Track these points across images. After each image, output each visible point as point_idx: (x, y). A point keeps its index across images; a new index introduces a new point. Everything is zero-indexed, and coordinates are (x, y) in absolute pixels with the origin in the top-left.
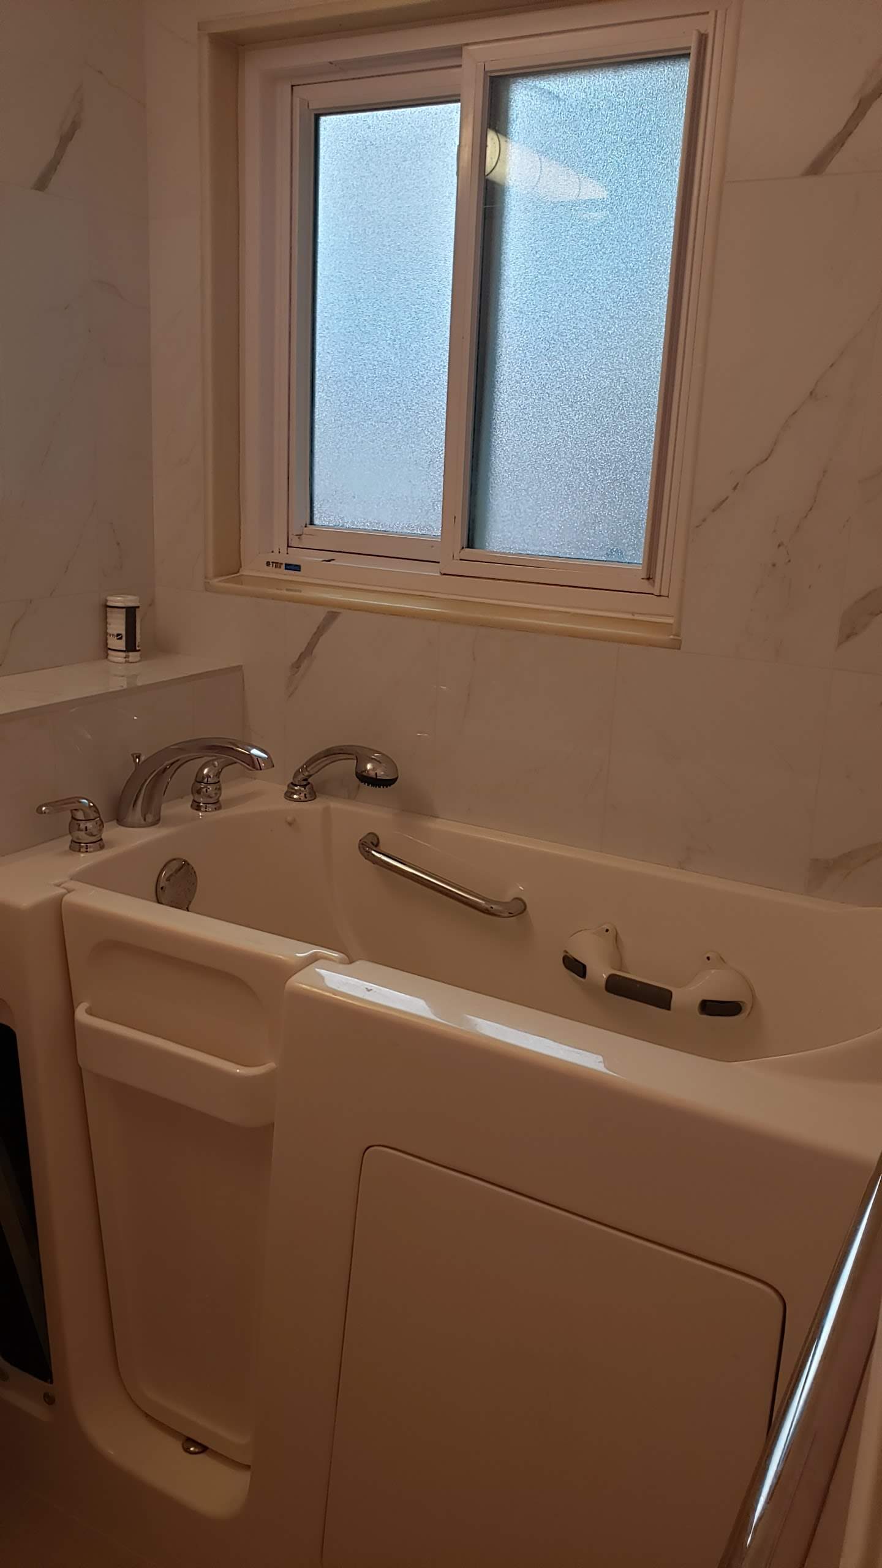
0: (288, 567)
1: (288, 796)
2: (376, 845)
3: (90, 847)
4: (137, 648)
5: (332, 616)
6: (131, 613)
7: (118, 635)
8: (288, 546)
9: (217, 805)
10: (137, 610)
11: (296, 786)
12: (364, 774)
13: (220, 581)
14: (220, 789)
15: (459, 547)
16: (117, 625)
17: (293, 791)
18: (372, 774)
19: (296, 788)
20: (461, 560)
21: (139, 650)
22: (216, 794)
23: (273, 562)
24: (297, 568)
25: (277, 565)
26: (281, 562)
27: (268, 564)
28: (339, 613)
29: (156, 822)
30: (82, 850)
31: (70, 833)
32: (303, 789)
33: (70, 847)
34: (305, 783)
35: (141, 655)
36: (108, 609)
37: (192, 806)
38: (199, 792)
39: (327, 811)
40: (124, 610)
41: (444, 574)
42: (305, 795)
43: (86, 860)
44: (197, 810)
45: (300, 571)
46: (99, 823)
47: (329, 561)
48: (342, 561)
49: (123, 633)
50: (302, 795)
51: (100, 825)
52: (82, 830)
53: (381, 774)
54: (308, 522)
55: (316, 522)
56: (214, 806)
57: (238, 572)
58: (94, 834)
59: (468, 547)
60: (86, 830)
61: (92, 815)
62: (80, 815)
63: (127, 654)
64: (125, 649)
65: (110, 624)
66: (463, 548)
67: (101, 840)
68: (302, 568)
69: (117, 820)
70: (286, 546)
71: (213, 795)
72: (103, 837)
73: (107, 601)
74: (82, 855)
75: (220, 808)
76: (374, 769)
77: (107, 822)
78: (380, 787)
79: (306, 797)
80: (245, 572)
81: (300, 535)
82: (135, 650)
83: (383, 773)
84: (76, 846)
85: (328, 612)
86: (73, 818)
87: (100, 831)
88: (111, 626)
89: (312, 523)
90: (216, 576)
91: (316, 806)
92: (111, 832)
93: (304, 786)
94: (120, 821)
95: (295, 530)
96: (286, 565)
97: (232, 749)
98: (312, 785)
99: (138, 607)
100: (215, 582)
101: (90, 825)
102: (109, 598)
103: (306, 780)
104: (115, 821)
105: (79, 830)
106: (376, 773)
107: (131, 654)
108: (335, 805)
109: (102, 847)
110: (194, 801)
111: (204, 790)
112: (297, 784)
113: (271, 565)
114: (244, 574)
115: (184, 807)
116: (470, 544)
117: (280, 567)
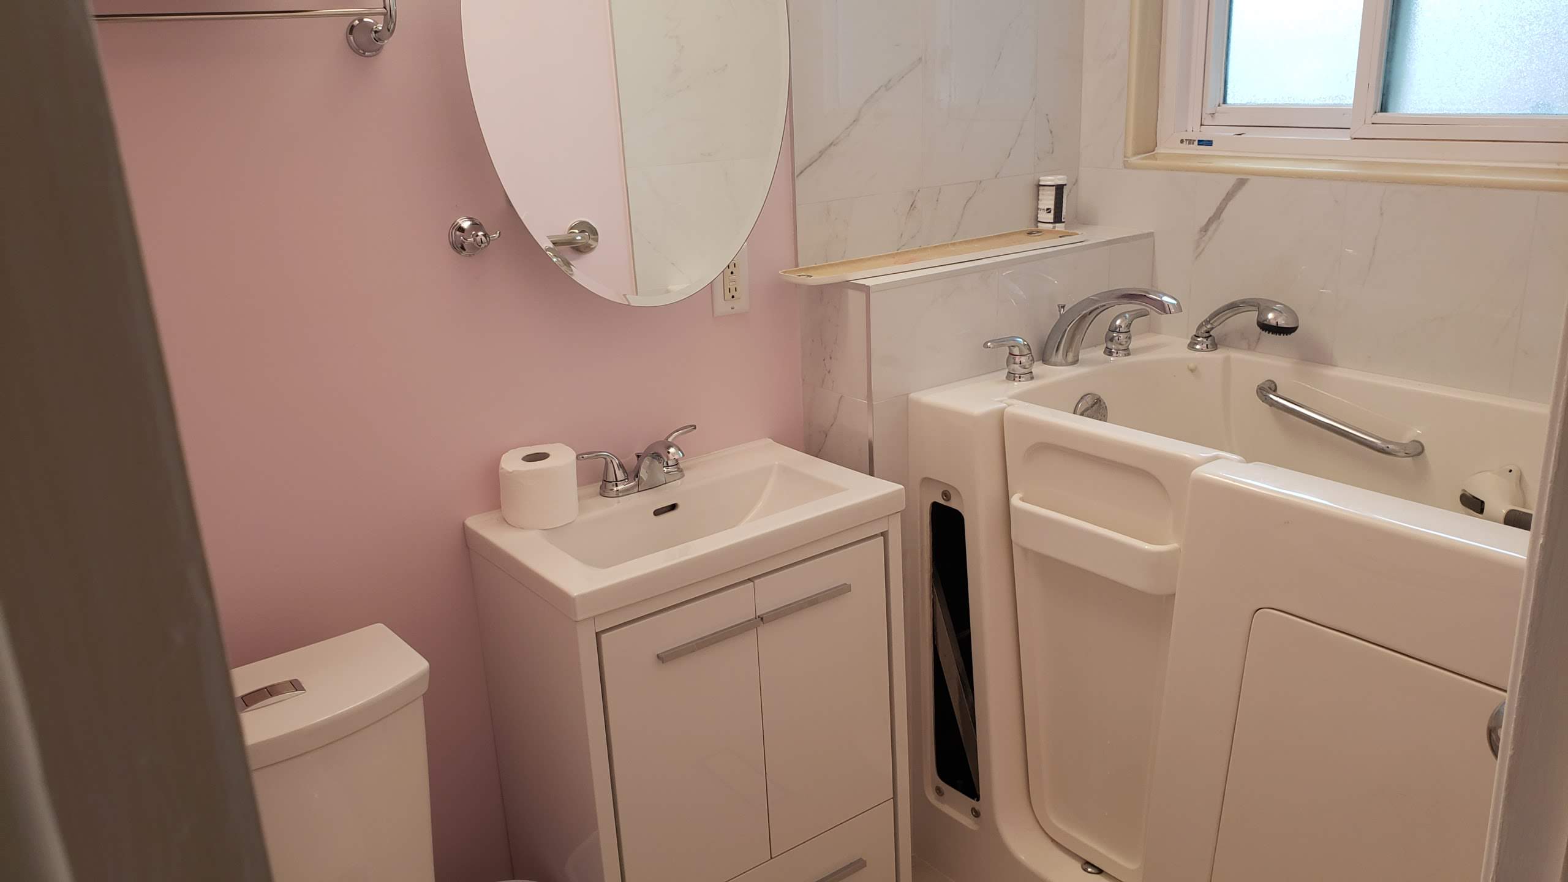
0: (1201, 143)
1: (1192, 346)
2: (1275, 390)
3: (1023, 377)
4: (1063, 220)
5: (1241, 183)
6: (1059, 189)
7: (1048, 209)
8: (1201, 125)
9: (1127, 352)
10: (1065, 187)
11: (1199, 337)
12: (1265, 322)
13: (1137, 159)
14: (1130, 338)
15: (1372, 112)
16: (1048, 200)
17: (1196, 342)
18: (1274, 323)
19: (1199, 339)
20: (1373, 124)
21: (1064, 222)
22: (1126, 342)
23: (1186, 140)
24: (1209, 143)
25: (1191, 142)
26: (1194, 139)
27: (1182, 141)
28: (1247, 179)
29: (1075, 362)
30: (1016, 379)
31: (1008, 366)
32: (1205, 340)
33: (1007, 377)
34: (1208, 335)
35: (1065, 227)
36: (1041, 188)
37: (1104, 352)
38: (1112, 340)
39: (1227, 360)
40: (1054, 188)
41: (1355, 139)
42: (1207, 345)
43: (1019, 387)
44: (1109, 355)
45: (1212, 145)
46: (1031, 358)
47: (1240, 135)
48: (1251, 134)
49: (1052, 207)
50: (1205, 345)
51: (1031, 361)
52: (1017, 364)
53: (1282, 322)
54: (1222, 101)
55: (1229, 100)
56: (1125, 352)
57: (1154, 151)
58: (1027, 367)
59: (1381, 111)
60: (1020, 363)
61: (1026, 351)
62: (1016, 351)
63: (1054, 225)
64: (1052, 221)
65: (1041, 200)
66: (1376, 112)
67: (1031, 372)
68: (1214, 143)
69: (1043, 361)
70: (1200, 124)
71: (1124, 343)
72: (1033, 371)
73: (1039, 181)
74: (1016, 383)
75: (1129, 354)
76: (1275, 318)
77: (1037, 361)
78: (1280, 335)
79: (1207, 348)
80: (1160, 150)
81: (1213, 114)
82: (1061, 222)
84: (1011, 376)
85: (1238, 179)
86: (1010, 354)
87: (1031, 365)
88: (1042, 202)
89: (1225, 102)
90: (1136, 154)
91: (1219, 355)
92: (1038, 368)
93: (1207, 338)
94: (1045, 360)
95: (1209, 109)
96: (1199, 141)
97: (1145, 295)
98: (1214, 338)
99: (1065, 185)
100: (1134, 160)
101: (1023, 359)
102: (1041, 178)
103: (1208, 332)
104: (1041, 361)
105: (1015, 363)
106: (1277, 323)
107: (1057, 225)
108: (1235, 355)
109: (1032, 378)
110: (1107, 348)
111: (1117, 338)
112: (1200, 335)
113: (1185, 143)
114: (1159, 152)
115: (1099, 353)
116: (1384, 108)
117: (1193, 144)
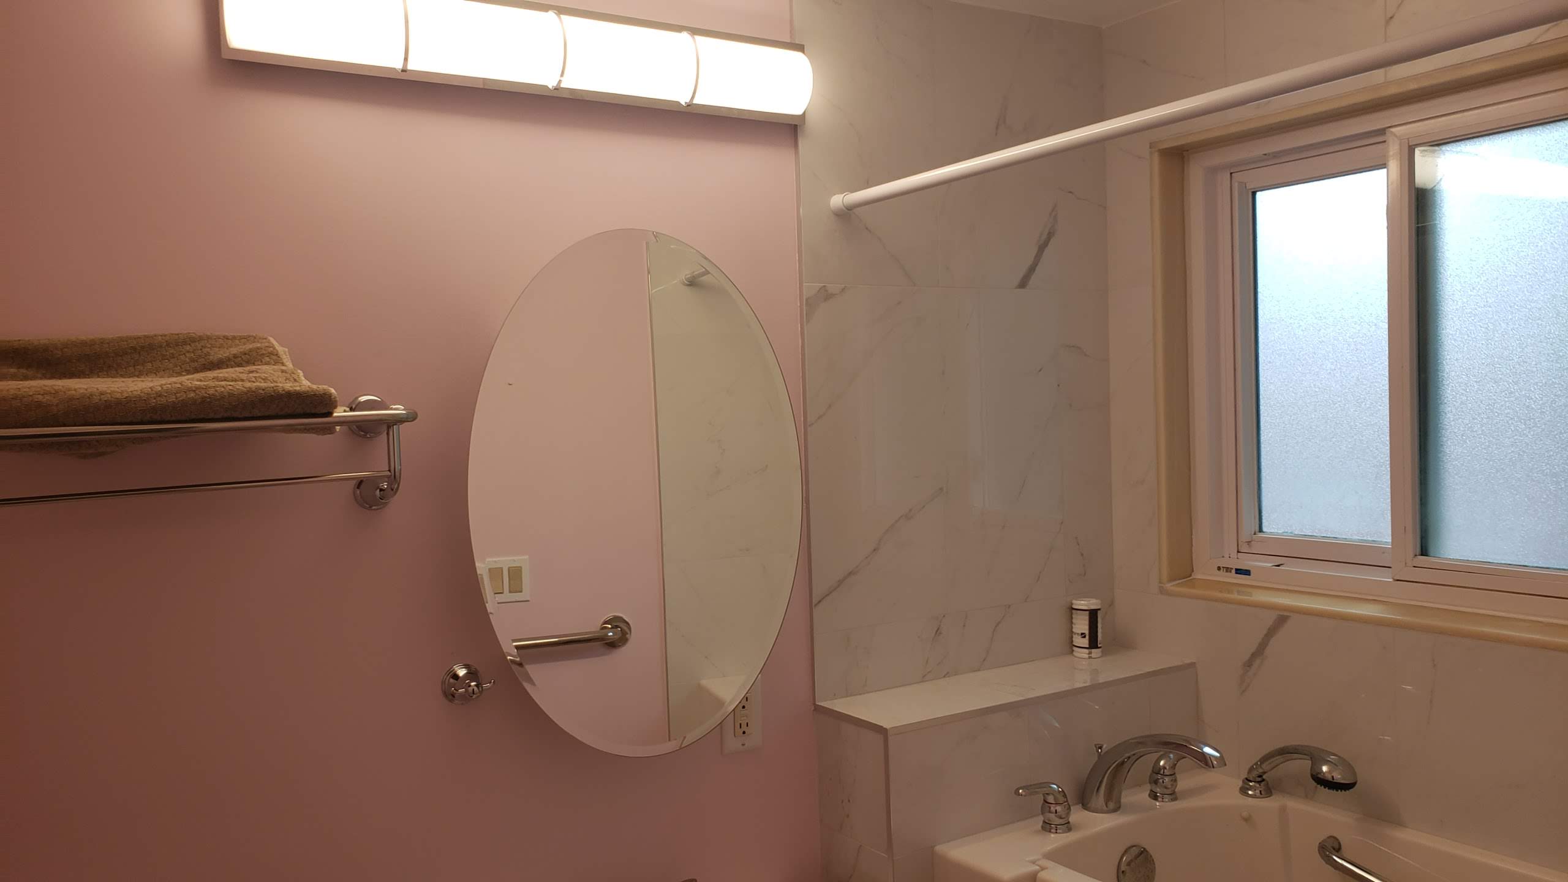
0: (1239, 572)
1: (1244, 791)
2: (1338, 850)
3: (1060, 829)
4: (1099, 646)
5: (1282, 620)
6: (1093, 614)
7: (1082, 634)
8: (1238, 552)
9: (1174, 796)
10: (1099, 612)
11: (1251, 781)
12: (1319, 776)
13: (1173, 585)
14: (1175, 780)
15: (1412, 555)
16: (1082, 625)
17: (1248, 787)
18: (1329, 777)
19: (1251, 784)
20: (1414, 567)
22: (1172, 785)
23: (1223, 567)
24: (1247, 572)
25: (1228, 570)
26: (1232, 567)
27: (1219, 568)
28: (1290, 616)
29: (1117, 809)
30: (1052, 831)
31: (1042, 814)
32: (1258, 785)
33: (1042, 827)
34: (1260, 779)
35: (1102, 652)
36: (1074, 611)
37: (1149, 795)
38: (1156, 782)
39: (1283, 810)
40: (1088, 612)
41: (1398, 580)
42: (1260, 791)
43: (1056, 840)
44: (1154, 799)
45: (1250, 575)
46: (1067, 806)
47: (1278, 566)
48: (1291, 567)
49: (1087, 632)
50: (1258, 791)
51: (1068, 809)
52: (1052, 813)
53: (1338, 777)
54: (1257, 529)
55: (1264, 529)
56: (1171, 797)
57: (1190, 576)
58: (1064, 816)
59: (1422, 555)
60: (1056, 812)
61: (1061, 799)
62: (1051, 799)
63: (1090, 650)
64: (1088, 646)
65: (1075, 624)
66: (1416, 555)
67: (1069, 823)
68: (1251, 572)
69: (1083, 805)
70: (1236, 551)
71: (1170, 786)
72: (1070, 820)
73: (1072, 604)
74: (1052, 835)
75: (1175, 799)
76: (1329, 772)
77: (1074, 805)
78: (1337, 791)
79: (1261, 793)
80: (1198, 575)
81: (1250, 542)
82: (1097, 647)
83: (1339, 777)
84: (1047, 827)
85: (1278, 616)
86: (1045, 801)
87: (1068, 814)
88: (1077, 626)
89: (1261, 530)
90: (1171, 580)
91: (1272, 804)
92: (1077, 815)
93: (1259, 782)
94: (1085, 806)
95: (1244, 537)
96: (1236, 570)
97: (1186, 746)
98: (1267, 782)
99: (1099, 609)
100: (1169, 586)
101: (1059, 808)
102: (1074, 602)
103: (1260, 776)
104: (1081, 805)
105: (1050, 812)
106: (1333, 777)
107: (1093, 650)
108: (1294, 805)
109: (1069, 830)
110: (1151, 791)
111: (1161, 781)
112: (1251, 779)
113: (1222, 570)
114: (1197, 577)
115: (1141, 796)
116: (1424, 552)
117: (1231, 572)
